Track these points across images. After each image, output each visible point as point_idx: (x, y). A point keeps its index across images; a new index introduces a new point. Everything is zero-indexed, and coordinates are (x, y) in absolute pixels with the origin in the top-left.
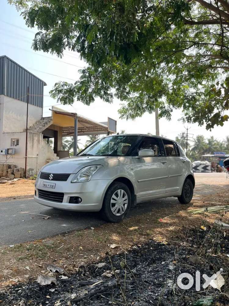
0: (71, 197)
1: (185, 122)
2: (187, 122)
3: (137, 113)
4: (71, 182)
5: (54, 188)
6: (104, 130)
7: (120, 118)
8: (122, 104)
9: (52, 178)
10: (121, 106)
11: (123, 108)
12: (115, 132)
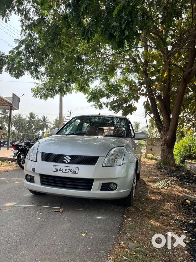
0: (103, 184)
1: (97, 108)
2: (98, 108)
3: (50, 94)
4: (102, 166)
5: (77, 173)
6: (7, 105)
7: (33, 96)
8: (37, 83)
9: (69, 161)
10: (36, 85)
11: (38, 88)
12: (18, 109)
